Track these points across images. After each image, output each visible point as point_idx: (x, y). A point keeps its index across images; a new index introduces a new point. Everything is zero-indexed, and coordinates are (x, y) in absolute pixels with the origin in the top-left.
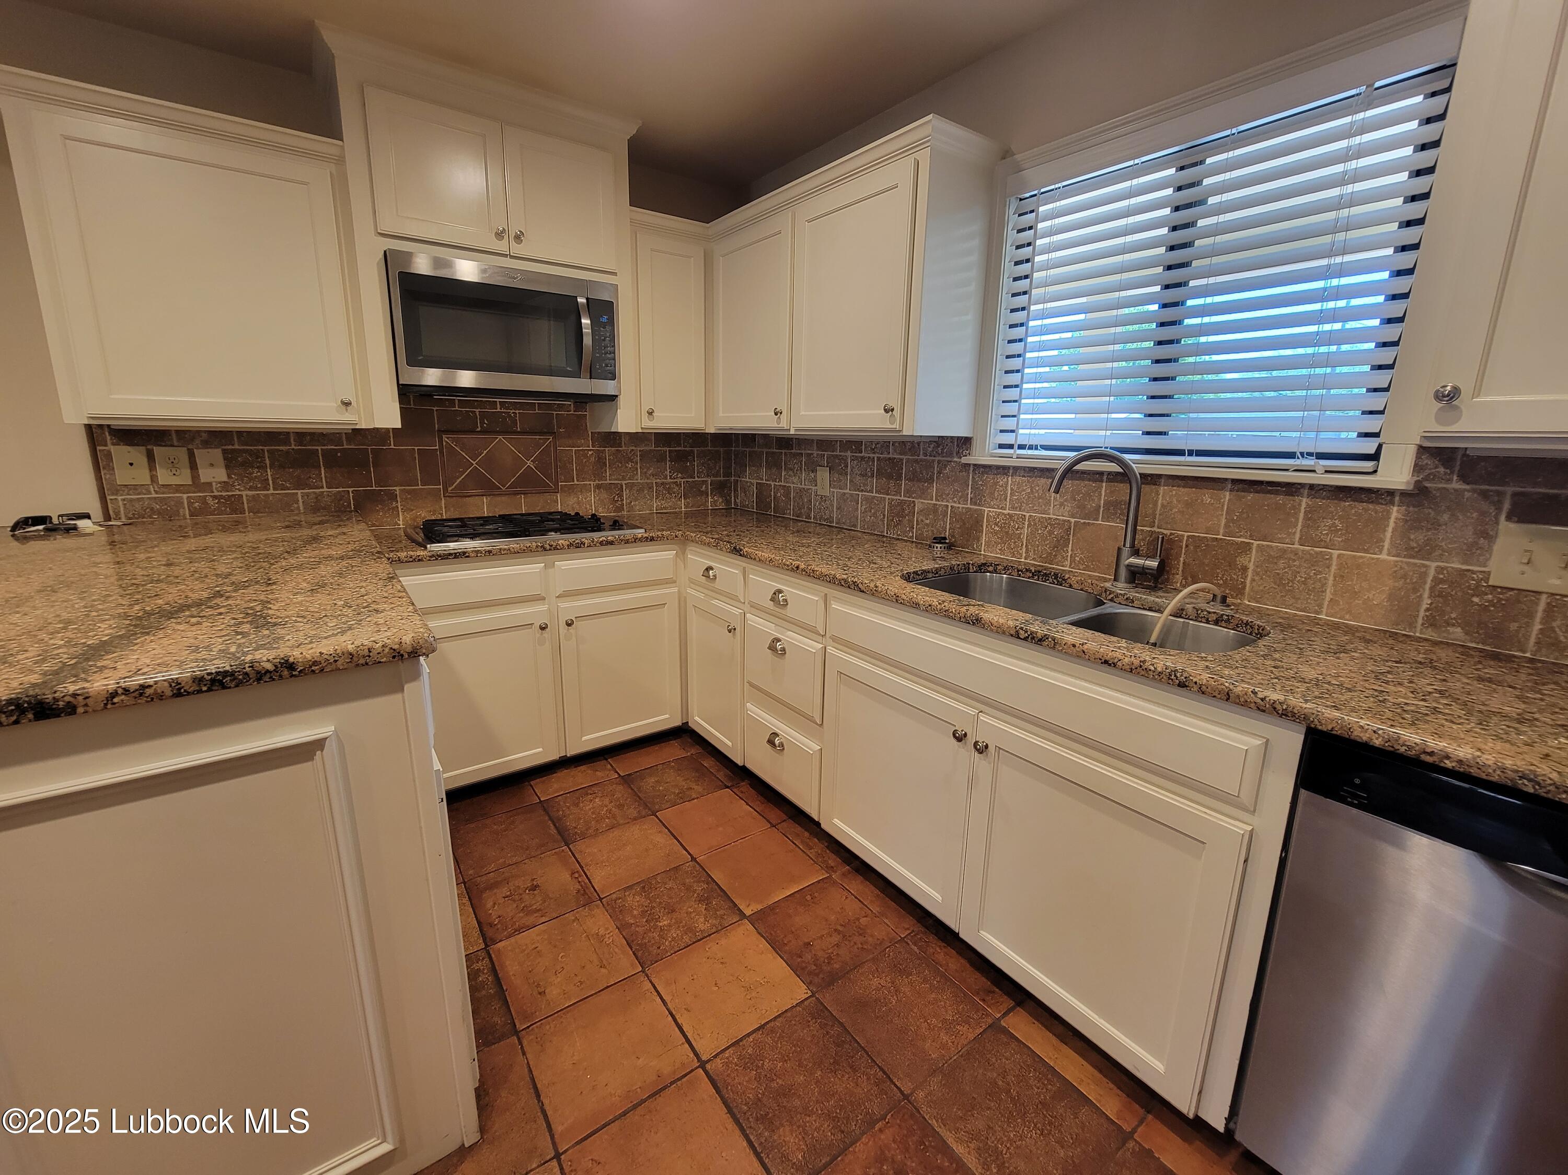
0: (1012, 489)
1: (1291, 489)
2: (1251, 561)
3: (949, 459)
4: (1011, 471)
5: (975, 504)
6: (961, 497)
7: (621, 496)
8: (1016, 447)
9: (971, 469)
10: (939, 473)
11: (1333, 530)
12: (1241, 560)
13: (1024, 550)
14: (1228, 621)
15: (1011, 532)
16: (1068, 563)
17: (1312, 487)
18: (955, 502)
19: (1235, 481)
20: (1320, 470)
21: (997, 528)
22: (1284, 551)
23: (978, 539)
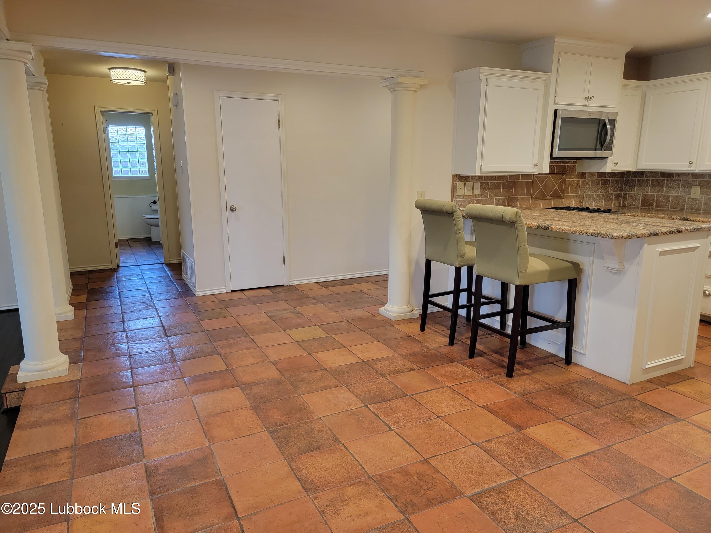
7: (583, 200)
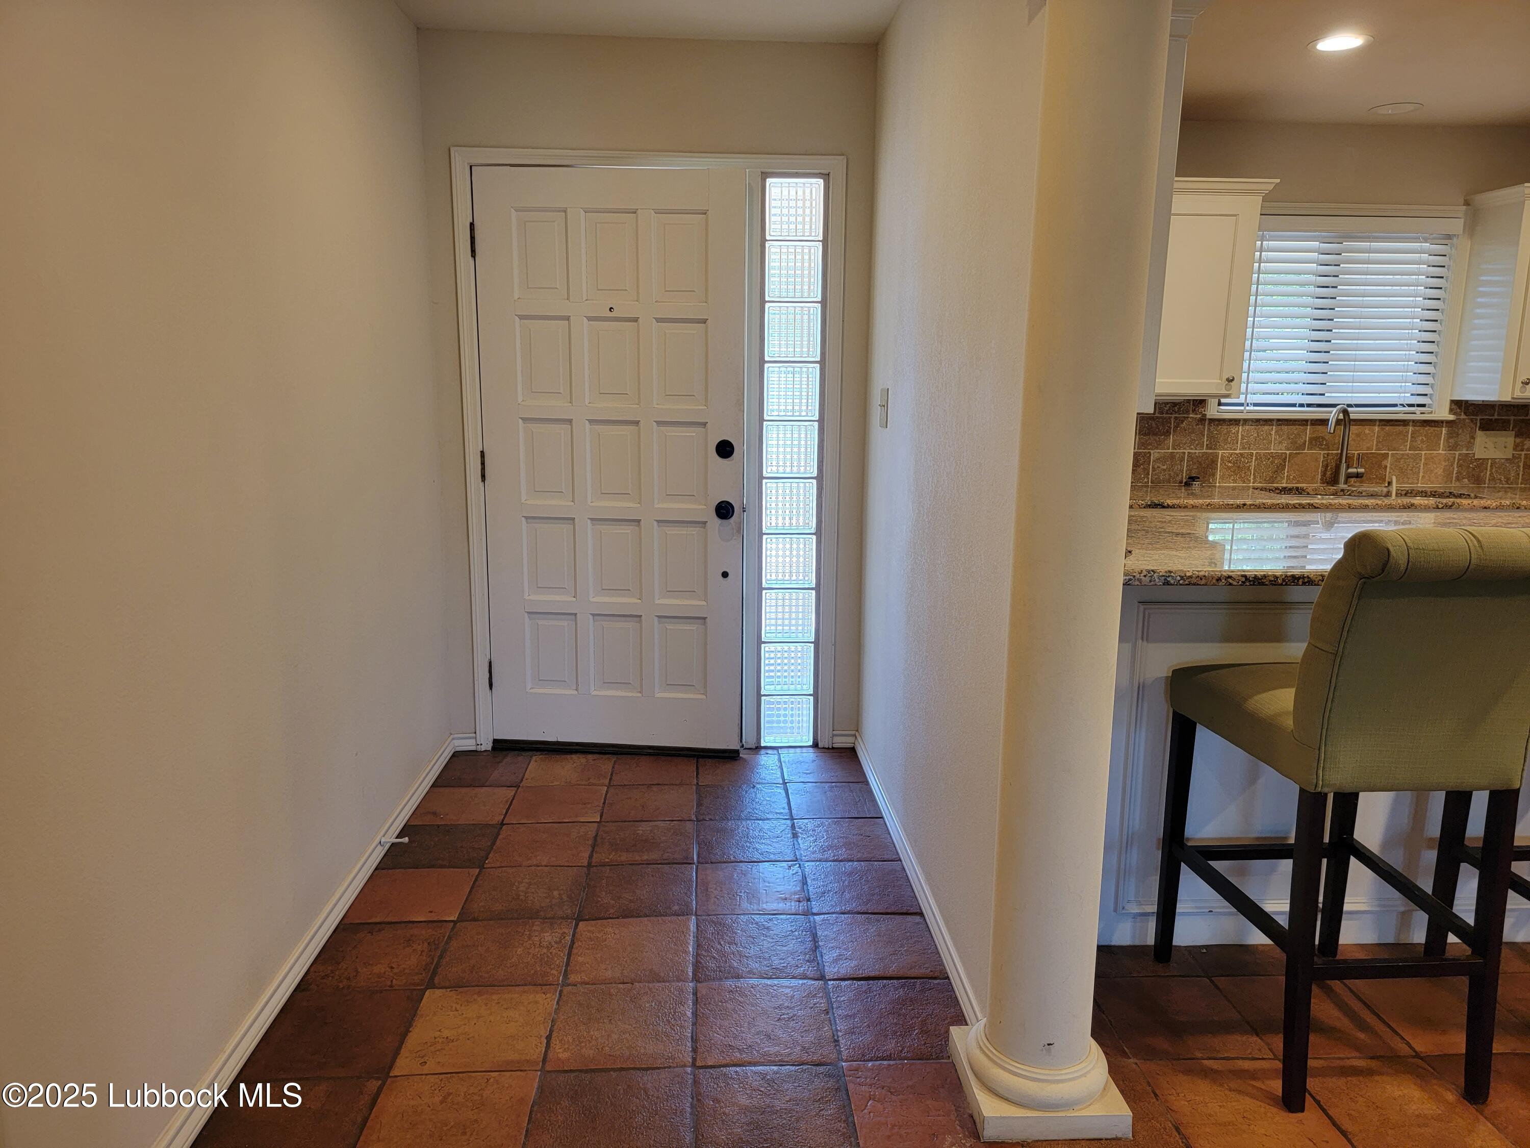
0: (1242, 435)
1: (1405, 423)
2: (1388, 463)
3: (1186, 416)
4: (1241, 423)
5: (1211, 448)
6: (1197, 445)
8: (1245, 405)
9: (1207, 422)
10: (1176, 427)
11: (1422, 441)
12: (1384, 463)
13: (1252, 477)
14: (1411, 493)
15: (1241, 466)
16: (1285, 481)
17: (1413, 421)
18: (1192, 449)
19: (1381, 421)
20: (1418, 412)
21: (1230, 465)
22: (1403, 455)
23: (1214, 475)
